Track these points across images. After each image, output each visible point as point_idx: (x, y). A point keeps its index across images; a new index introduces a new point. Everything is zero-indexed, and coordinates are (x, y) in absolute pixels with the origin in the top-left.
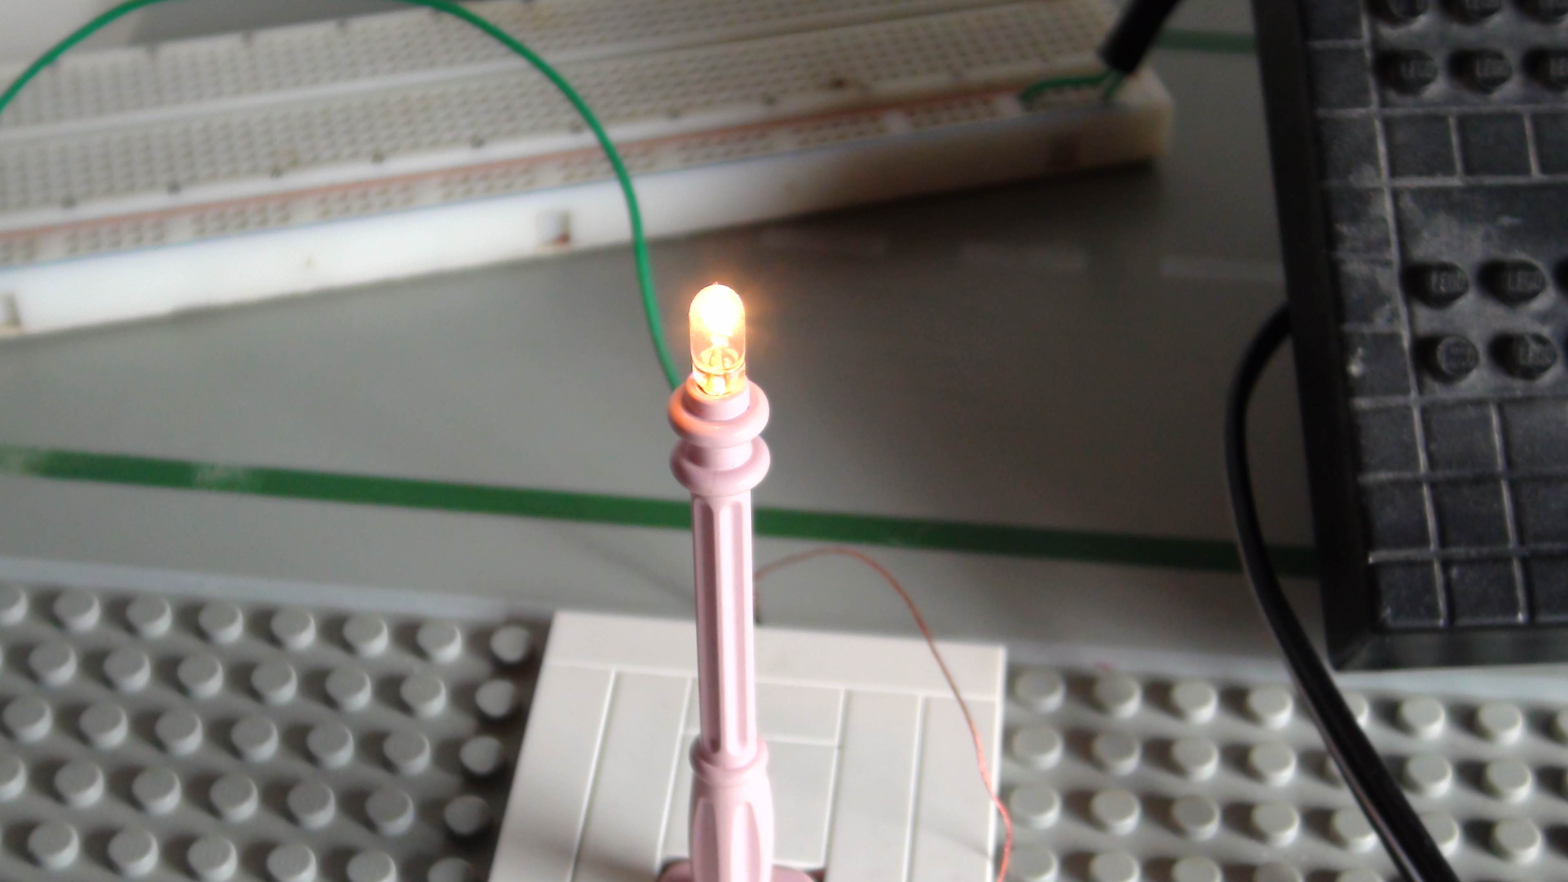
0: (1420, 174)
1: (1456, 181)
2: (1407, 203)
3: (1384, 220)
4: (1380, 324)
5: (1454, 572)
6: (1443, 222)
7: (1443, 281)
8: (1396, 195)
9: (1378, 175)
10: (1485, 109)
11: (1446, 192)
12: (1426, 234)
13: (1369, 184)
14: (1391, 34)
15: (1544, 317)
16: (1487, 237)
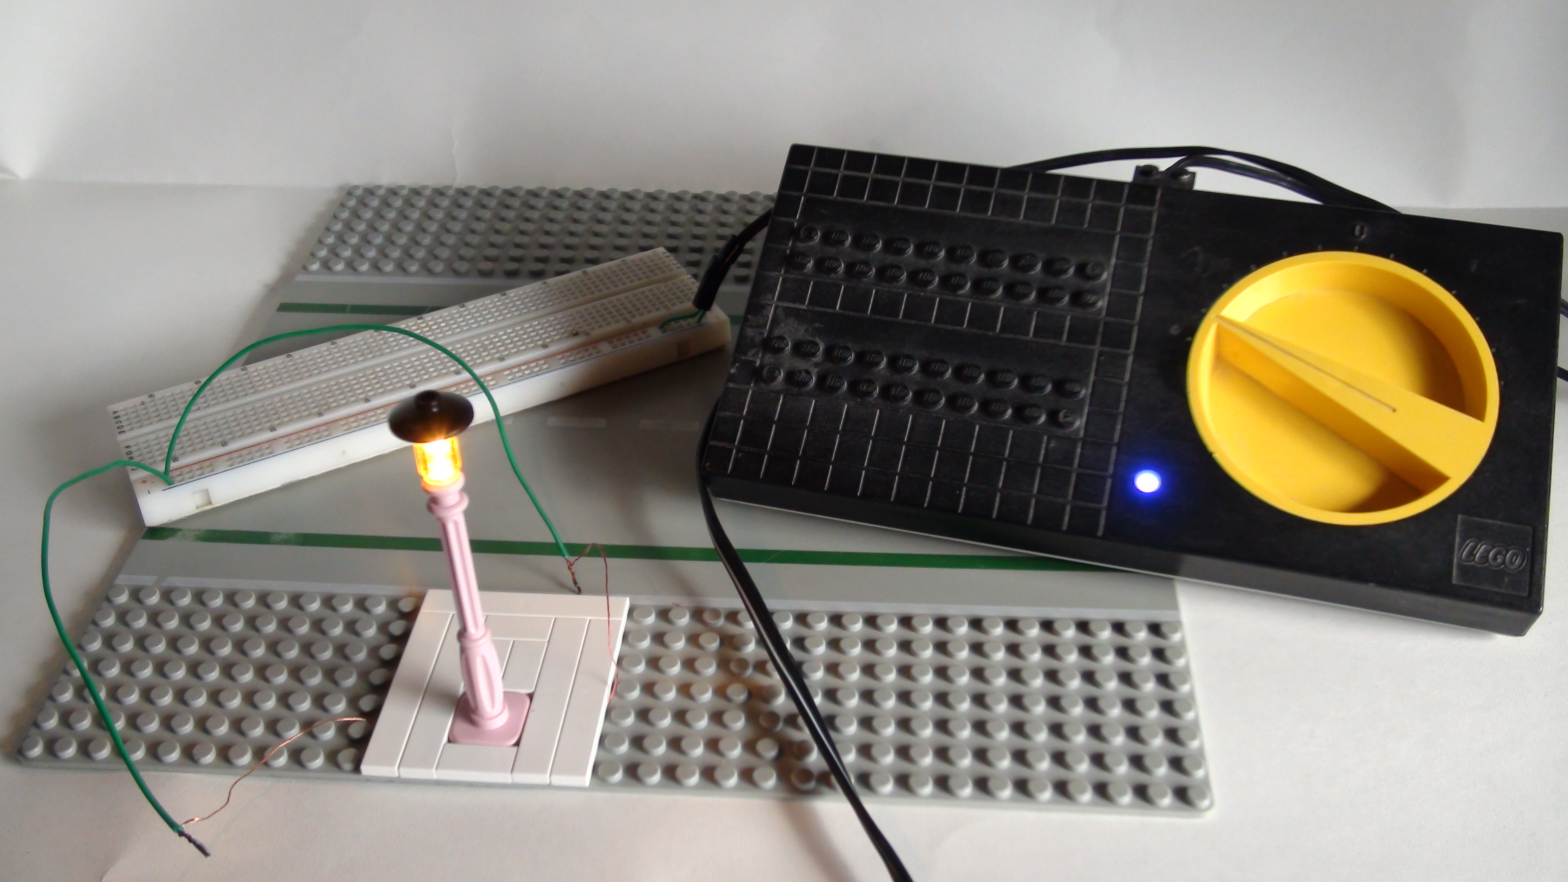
0: (790, 301)
1: (804, 307)
2: (780, 311)
3: (768, 317)
4: (749, 357)
5: (740, 455)
6: (791, 321)
7: (777, 343)
8: (776, 308)
9: (773, 298)
10: (828, 281)
11: (798, 310)
12: (782, 325)
13: (768, 302)
14: (800, 245)
15: (816, 365)
16: (806, 330)
